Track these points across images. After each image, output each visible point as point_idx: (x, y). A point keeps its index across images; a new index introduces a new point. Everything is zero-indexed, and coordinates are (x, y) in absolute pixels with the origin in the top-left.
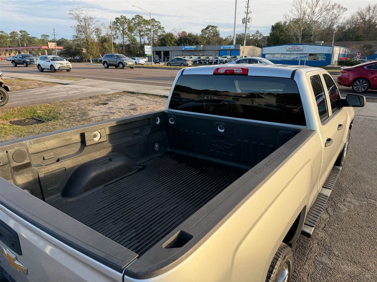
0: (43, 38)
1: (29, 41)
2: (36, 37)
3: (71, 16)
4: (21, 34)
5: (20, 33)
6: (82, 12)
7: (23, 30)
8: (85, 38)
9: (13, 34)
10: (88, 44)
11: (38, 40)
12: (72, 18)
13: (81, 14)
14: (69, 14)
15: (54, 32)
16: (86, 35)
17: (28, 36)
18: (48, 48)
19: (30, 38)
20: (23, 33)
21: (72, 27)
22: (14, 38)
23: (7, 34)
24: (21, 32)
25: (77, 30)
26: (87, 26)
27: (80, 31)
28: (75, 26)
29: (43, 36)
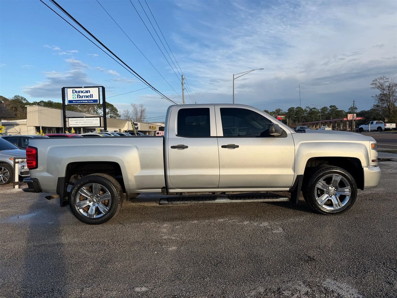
0: (350, 111)
1: (336, 114)
2: (343, 111)
3: (374, 86)
4: (331, 109)
5: (329, 108)
6: (387, 80)
7: (333, 105)
8: (387, 107)
9: (324, 109)
10: (389, 112)
11: (345, 113)
12: (375, 88)
13: (385, 83)
14: (371, 84)
15: (354, 104)
16: (388, 104)
17: (337, 110)
18: (347, 119)
19: (338, 111)
20: (333, 108)
21: (373, 97)
22: (324, 113)
23: (318, 110)
24: (331, 107)
25: (379, 99)
26: (390, 94)
27: (383, 100)
28: (377, 96)
29: (351, 109)
